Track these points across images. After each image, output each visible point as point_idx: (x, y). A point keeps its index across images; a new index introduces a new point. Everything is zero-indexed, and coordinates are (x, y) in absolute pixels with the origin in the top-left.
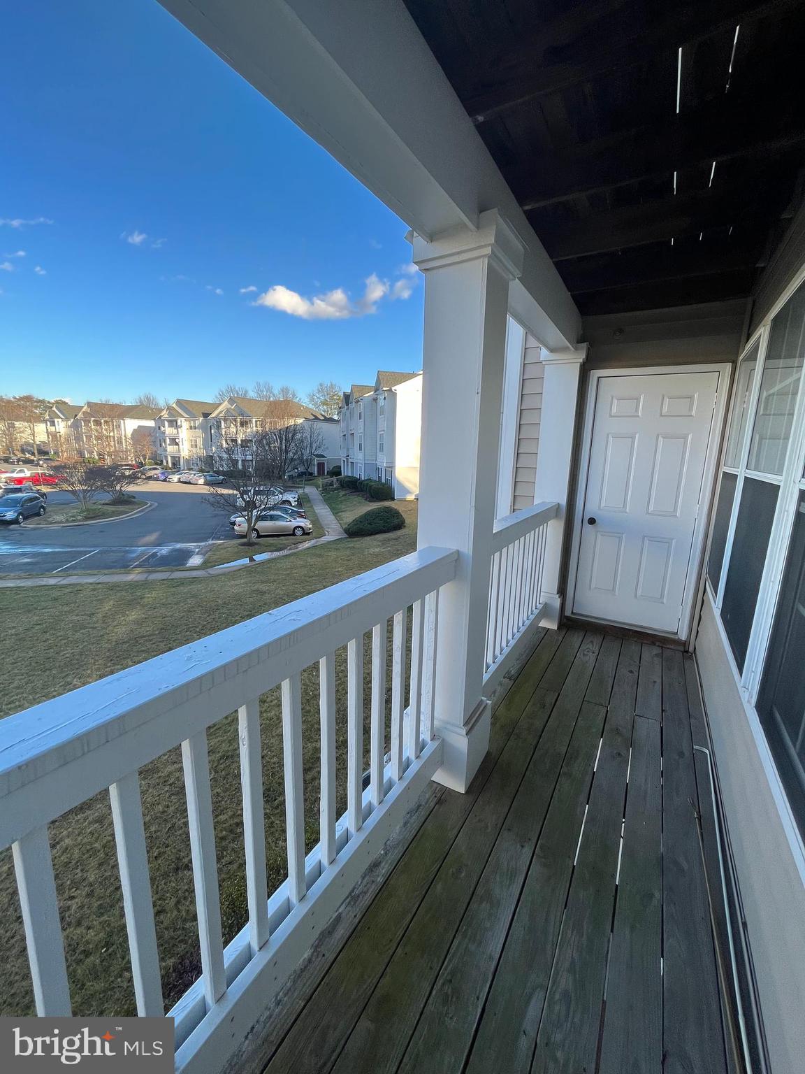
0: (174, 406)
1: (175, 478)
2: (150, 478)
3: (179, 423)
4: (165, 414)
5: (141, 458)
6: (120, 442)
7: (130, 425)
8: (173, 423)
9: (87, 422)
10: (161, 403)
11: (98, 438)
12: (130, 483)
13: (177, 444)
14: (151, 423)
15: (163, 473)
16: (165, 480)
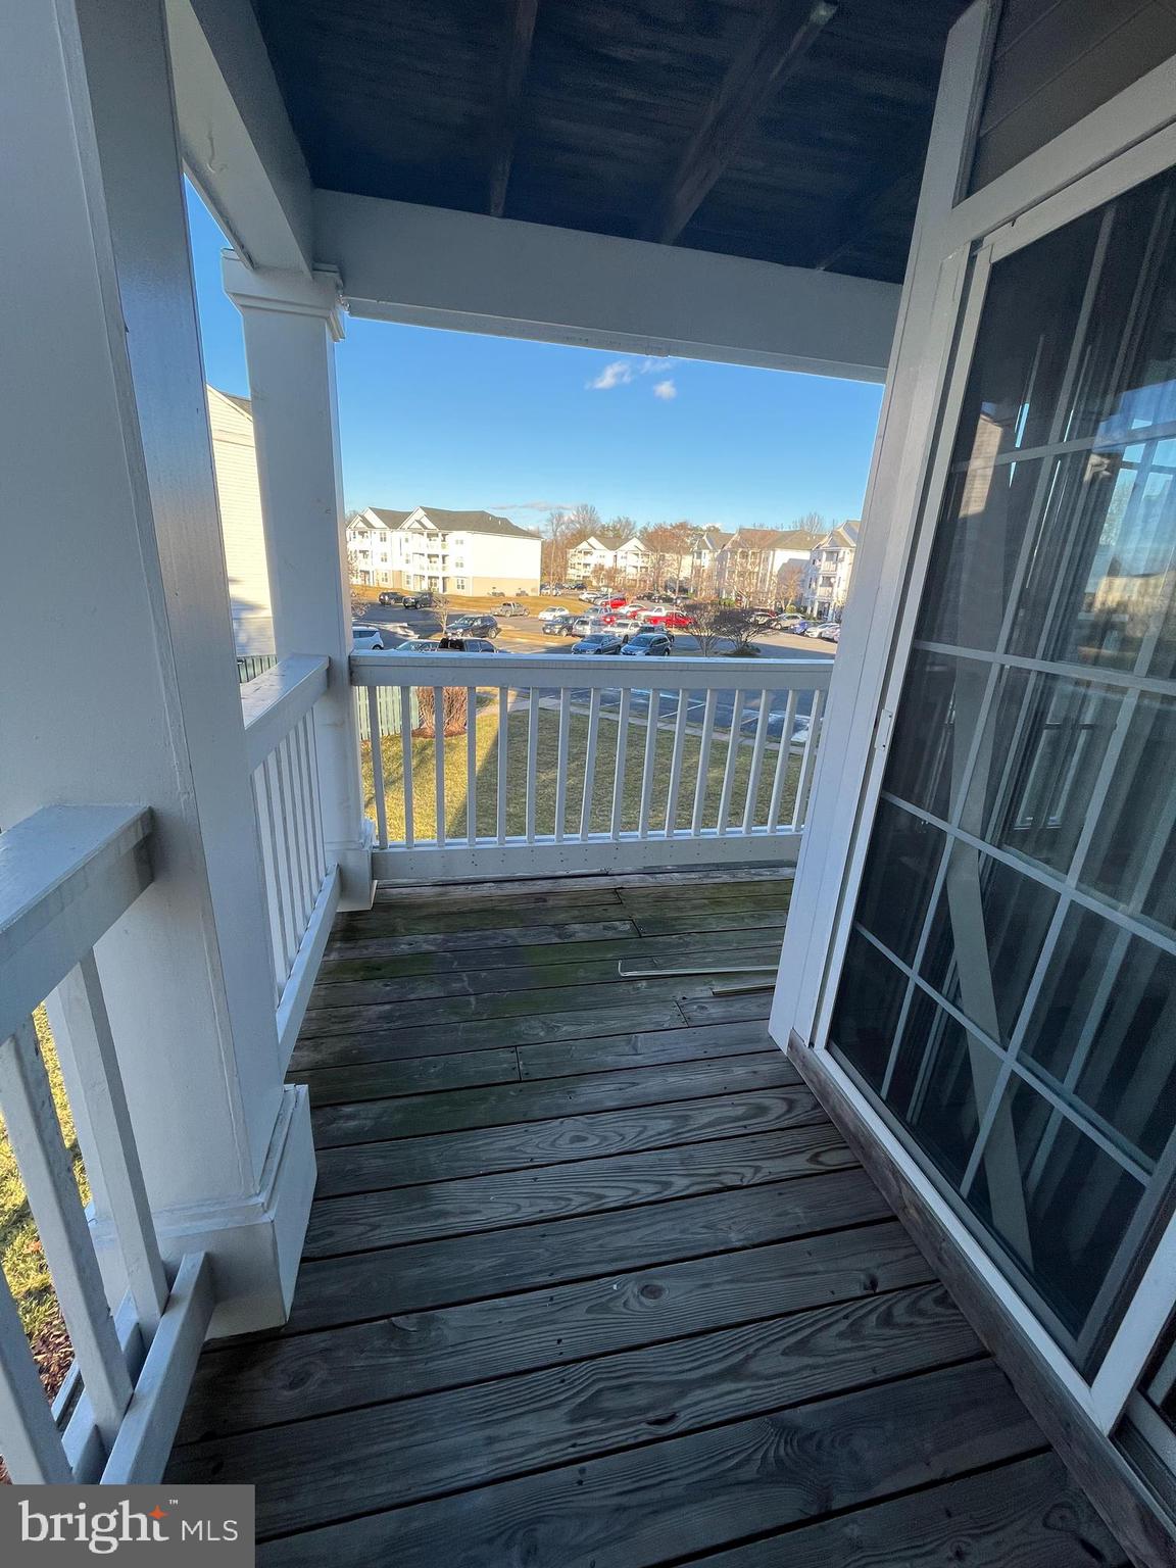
0: (841, 530)
1: (815, 632)
2: (785, 629)
3: (841, 556)
4: (825, 543)
5: (783, 602)
6: (763, 581)
7: (781, 557)
8: (833, 555)
9: (734, 553)
10: (828, 526)
11: (741, 575)
12: (758, 632)
13: (831, 585)
14: (805, 556)
15: (802, 624)
16: (802, 634)
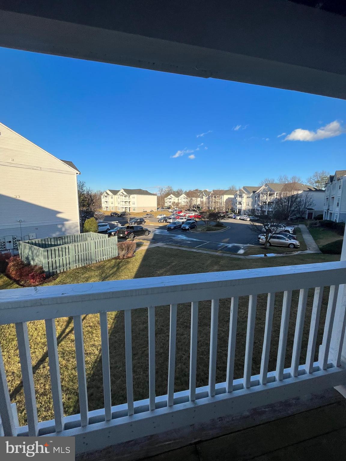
0: (242, 189)
1: (238, 218)
2: (229, 217)
3: (243, 196)
4: (238, 193)
5: (228, 210)
6: (221, 204)
7: (226, 197)
8: (241, 196)
9: (212, 197)
10: (237, 189)
11: (215, 202)
12: (222, 219)
13: (241, 204)
14: (233, 196)
15: (234, 216)
16: (234, 218)
